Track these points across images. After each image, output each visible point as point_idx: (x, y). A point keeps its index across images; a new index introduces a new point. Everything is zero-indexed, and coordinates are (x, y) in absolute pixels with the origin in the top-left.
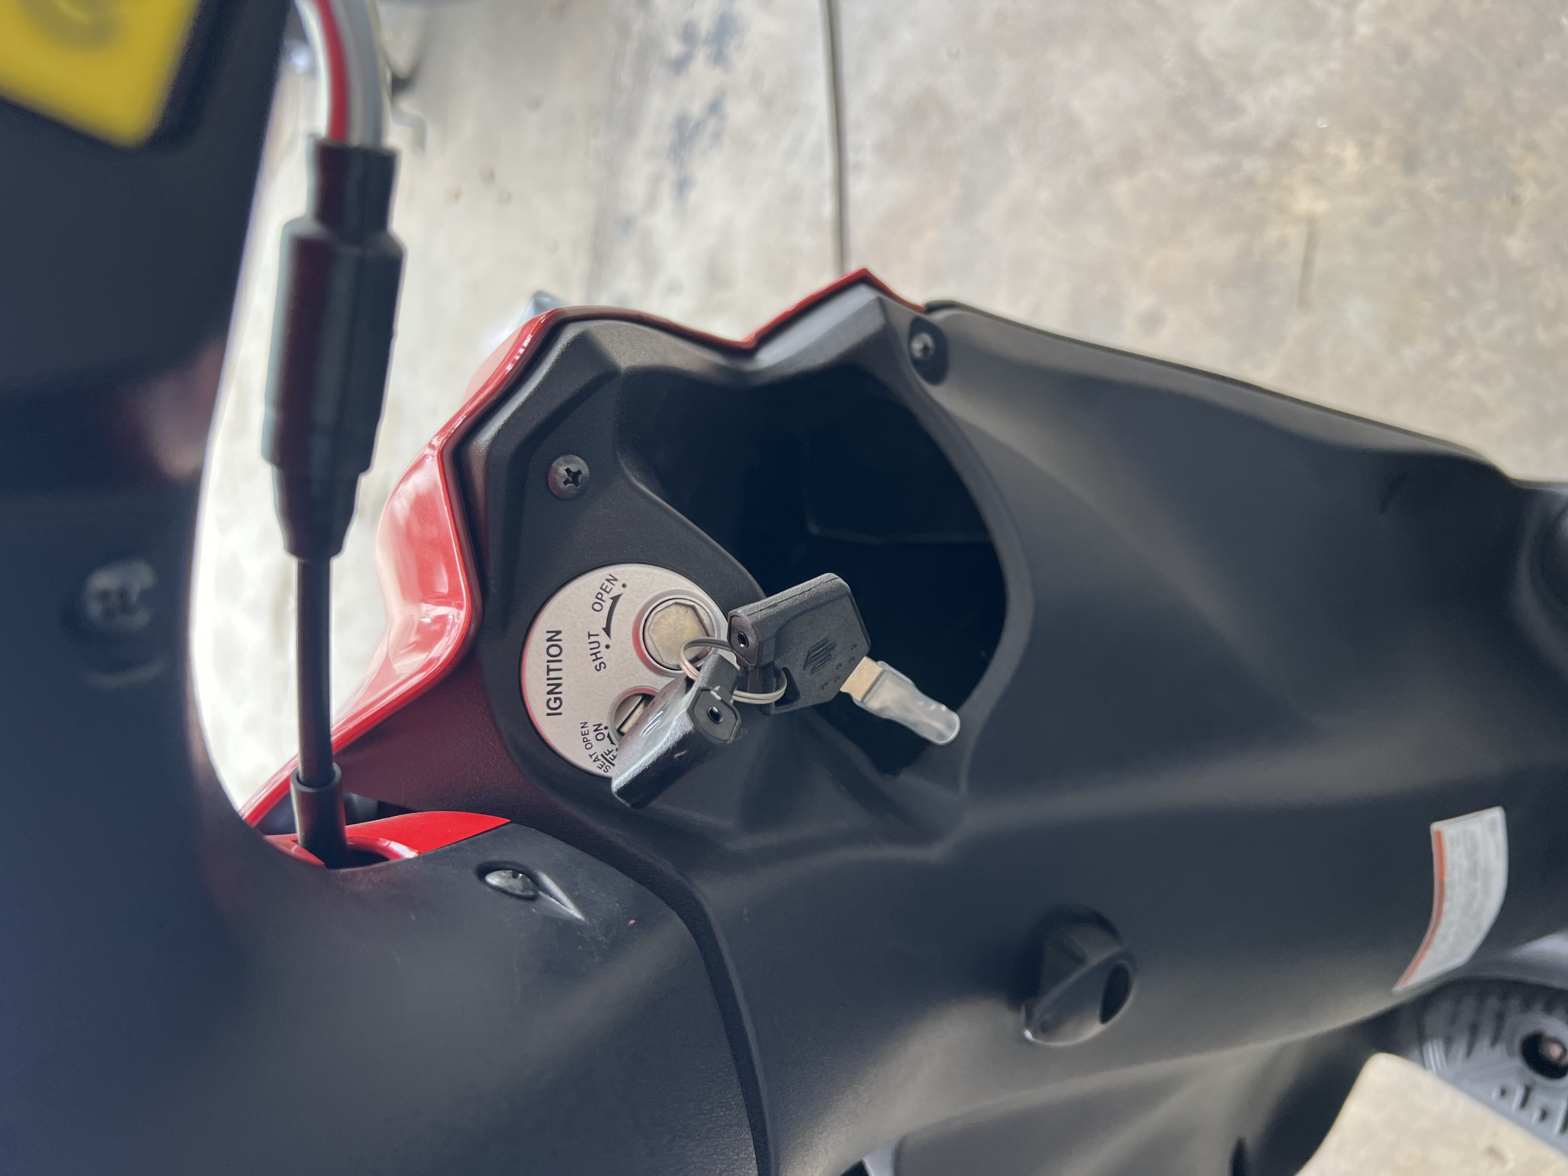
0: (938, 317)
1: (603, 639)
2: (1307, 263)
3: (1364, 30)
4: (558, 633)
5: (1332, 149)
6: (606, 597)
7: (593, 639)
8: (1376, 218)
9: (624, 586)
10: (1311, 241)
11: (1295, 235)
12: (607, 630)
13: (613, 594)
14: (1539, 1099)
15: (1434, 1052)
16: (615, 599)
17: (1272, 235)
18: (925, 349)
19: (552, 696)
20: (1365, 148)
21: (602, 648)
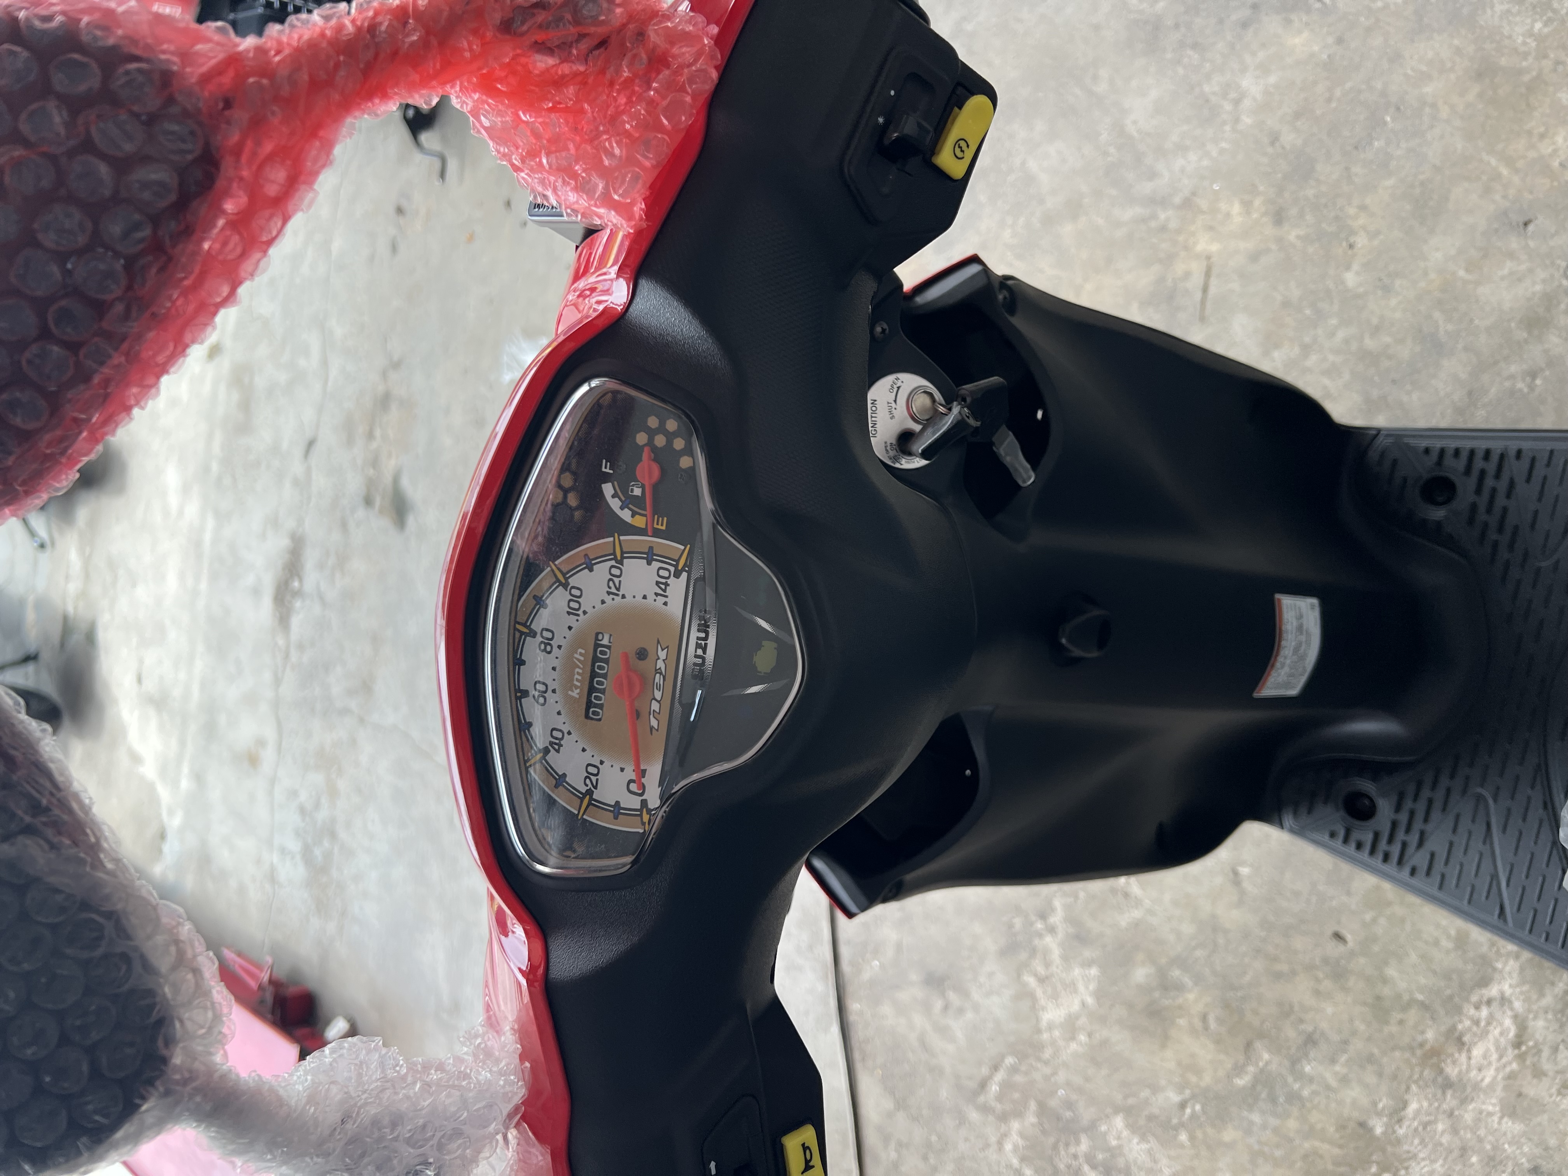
0: (1010, 282)
1: (893, 405)
2: (1205, 289)
3: (1247, 120)
4: (875, 401)
5: (1223, 206)
6: (895, 386)
7: (890, 405)
8: (1254, 257)
9: (902, 382)
10: (1208, 274)
11: (1197, 269)
12: (895, 401)
13: (898, 385)
14: (1356, 835)
15: (1288, 820)
16: (899, 388)
17: (1180, 268)
18: (1005, 298)
19: (873, 429)
20: (1247, 206)
21: (893, 409)
